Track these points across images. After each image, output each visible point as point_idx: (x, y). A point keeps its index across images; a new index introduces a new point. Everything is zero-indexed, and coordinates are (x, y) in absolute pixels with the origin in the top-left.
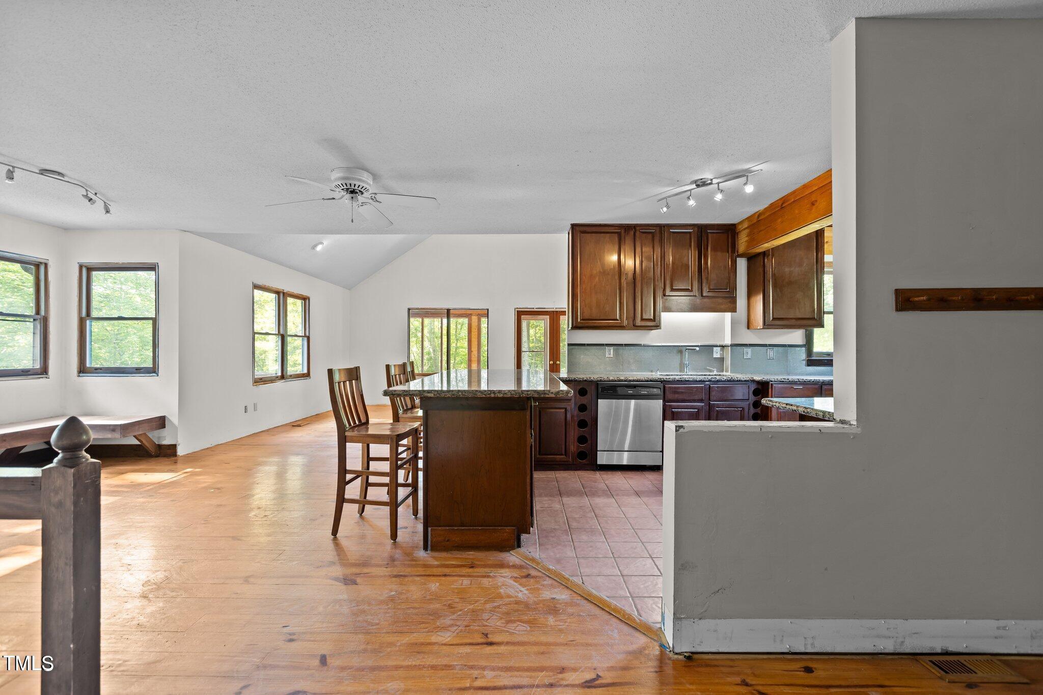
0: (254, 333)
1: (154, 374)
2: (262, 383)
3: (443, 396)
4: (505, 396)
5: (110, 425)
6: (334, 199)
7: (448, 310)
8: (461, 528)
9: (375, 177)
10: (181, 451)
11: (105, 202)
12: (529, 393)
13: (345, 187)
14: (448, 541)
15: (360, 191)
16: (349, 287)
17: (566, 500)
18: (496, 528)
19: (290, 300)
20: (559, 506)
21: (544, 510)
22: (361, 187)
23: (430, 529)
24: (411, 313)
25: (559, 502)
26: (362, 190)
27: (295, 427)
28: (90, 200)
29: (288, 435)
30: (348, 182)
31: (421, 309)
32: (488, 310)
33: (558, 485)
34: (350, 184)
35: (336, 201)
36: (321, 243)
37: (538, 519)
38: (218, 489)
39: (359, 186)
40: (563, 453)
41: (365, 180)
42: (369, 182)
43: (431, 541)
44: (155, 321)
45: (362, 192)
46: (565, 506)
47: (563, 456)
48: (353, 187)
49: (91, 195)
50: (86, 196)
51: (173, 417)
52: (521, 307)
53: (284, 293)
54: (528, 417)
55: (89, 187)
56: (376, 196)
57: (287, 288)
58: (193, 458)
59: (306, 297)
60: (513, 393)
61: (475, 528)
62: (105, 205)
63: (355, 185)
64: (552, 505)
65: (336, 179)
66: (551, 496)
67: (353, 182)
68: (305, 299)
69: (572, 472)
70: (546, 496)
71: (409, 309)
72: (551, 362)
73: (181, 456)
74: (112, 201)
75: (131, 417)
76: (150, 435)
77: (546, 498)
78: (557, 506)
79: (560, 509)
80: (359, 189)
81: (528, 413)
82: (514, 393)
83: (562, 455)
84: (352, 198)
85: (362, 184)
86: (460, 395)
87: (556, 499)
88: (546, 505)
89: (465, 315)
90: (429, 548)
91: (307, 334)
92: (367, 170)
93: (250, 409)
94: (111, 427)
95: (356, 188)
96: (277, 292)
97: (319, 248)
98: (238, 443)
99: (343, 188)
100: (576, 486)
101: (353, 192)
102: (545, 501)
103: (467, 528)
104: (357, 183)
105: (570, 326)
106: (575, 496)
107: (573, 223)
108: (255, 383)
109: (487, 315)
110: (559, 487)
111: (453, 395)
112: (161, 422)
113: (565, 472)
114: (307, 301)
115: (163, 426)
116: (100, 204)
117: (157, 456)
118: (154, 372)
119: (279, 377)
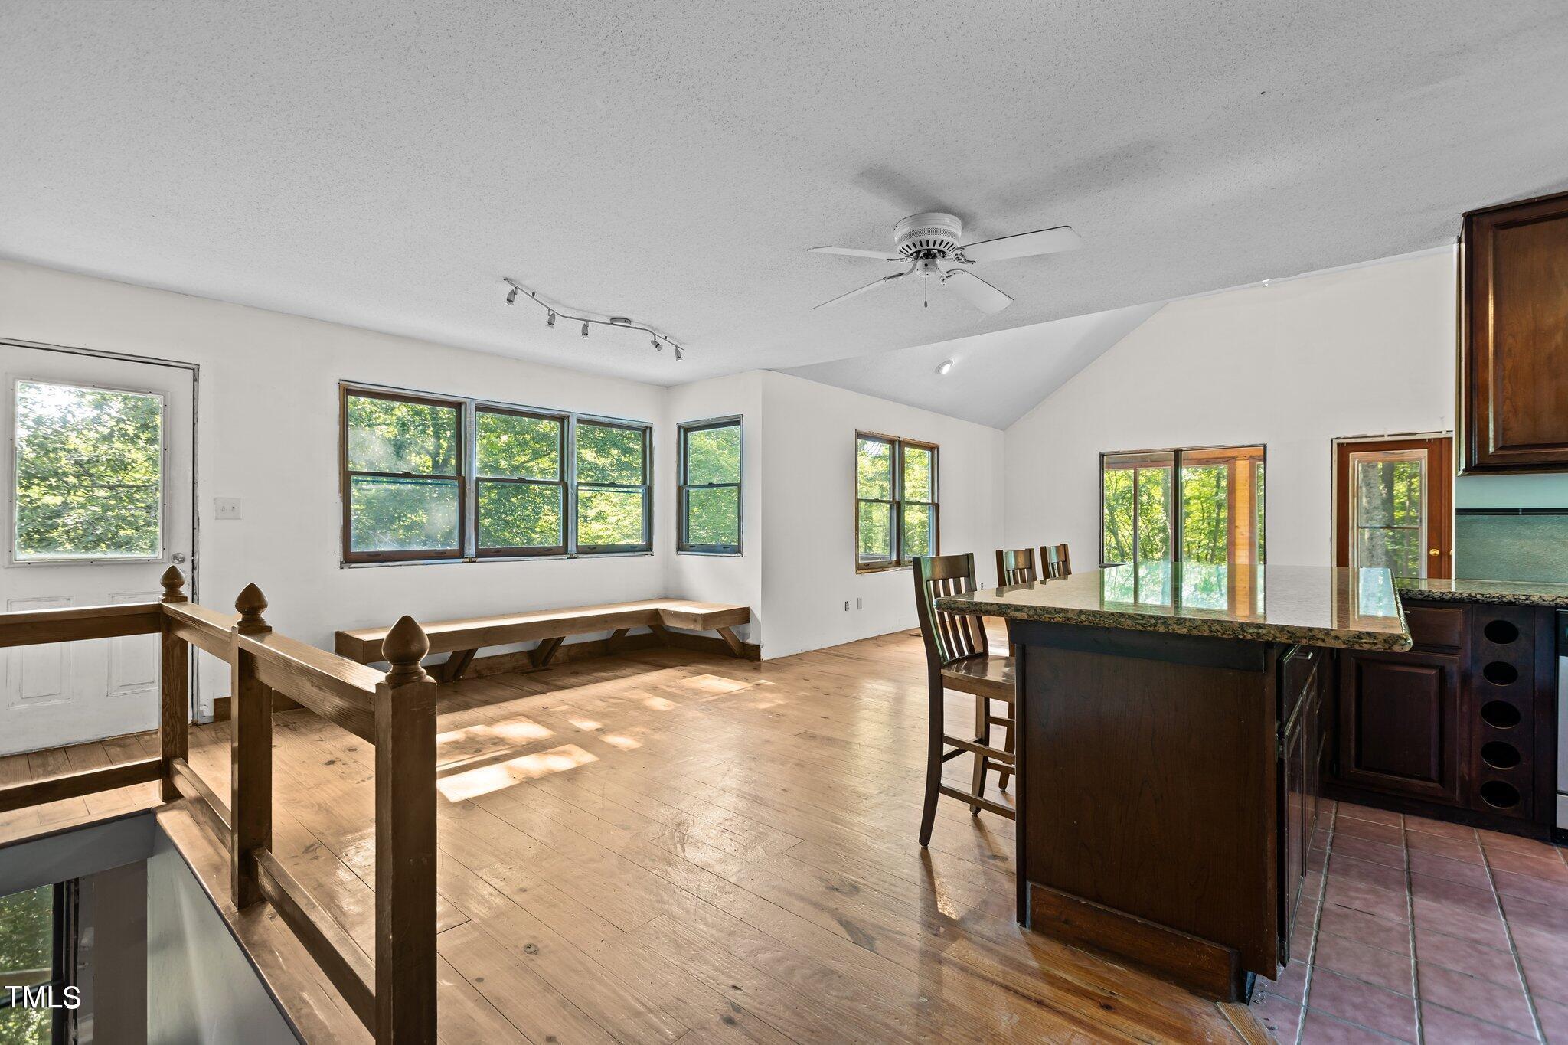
0: (858, 501)
1: (739, 554)
2: (870, 571)
3: (1047, 620)
4: (1195, 632)
5: (693, 614)
6: (901, 275)
7: (1178, 453)
8: (1094, 904)
9: (966, 220)
10: (765, 655)
11: (677, 347)
12: (1263, 631)
13: (914, 250)
14: (1066, 922)
15: (939, 251)
16: (1004, 425)
17: (1424, 905)
18: (1180, 933)
19: (909, 451)
20: (1398, 919)
21: (1346, 916)
22: (938, 243)
23: (1029, 884)
24: (1106, 462)
25: (1403, 906)
26: (942, 248)
27: (913, 637)
28: (657, 345)
29: (899, 649)
30: (917, 239)
31: (1125, 453)
32: (1265, 446)
33: (1408, 855)
34: (920, 242)
35: (906, 277)
36: (949, 362)
37: (1322, 935)
38: (778, 715)
39: (935, 241)
40: (1434, 774)
41: (950, 229)
42: (954, 230)
43: (1033, 911)
44: (739, 486)
45: (944, 252)
46: (1419, 923)
47: (1431, 785)
48: (925, 246)
49: (658, 340)
50: (654, 342)
51: (757, 611)
52: (1348, 435)
53: (900, 442)
54: (1270, 690)
55: (656, 329)
56: (964, 252)
57: (904, 435)
58: (779, 665)
59: (933, 446)
60: (1215, 627)
61: (1127, 915)
62: (677, 349)
63: (928, 241)
64: (1376, 910)
65: (901, 240)
66: (1377, 881)
67: (924, 238)
68: (933, 449)
69: (1461, 830)
70: (1362, 876)
71: (1102, 455)
72: (1434, 552)
73: (765, 661)
74: (684, 343)
75: (712, 606)
76: (734, 630)
77: (1362, 885)
78: (1392, 915)
79: (1399, 928)
80: (937, 247)
81: (1270, 680)
82: (1219, 628)
83: (1430, 780)
84: (926, 265)
85: (939, 238)
86: (1082, 621)
87: (1392, 894)
88: (1357, 905)
89: (1221, 460)
90: (1028, 922)
91: (936, 502)
92: (947, 210)
93: (853, 605)
94: (694, 617)
95: (931, 246)
96: (892, 442)
97: (946, 369)
98: (833, 653)
99: (911, 252)
100: (1469, 873)
101: (929, 255)
102: (1357, 890)
103: (1108, 909)
104: (931, 237)
105: (1463, 466)
106: (1459, 901)
107: (1469, 209)
108: (859, 570)
109: (1262, 458)
110: (1409, 862)
111: (1068, 619)
112: (743, 615)
113: (1438, 823)
114: (936, 452)
115: (746, 620)
116: (668, 349)
117: (742, 657)
118: (740, 552)
119: (894, 563)
